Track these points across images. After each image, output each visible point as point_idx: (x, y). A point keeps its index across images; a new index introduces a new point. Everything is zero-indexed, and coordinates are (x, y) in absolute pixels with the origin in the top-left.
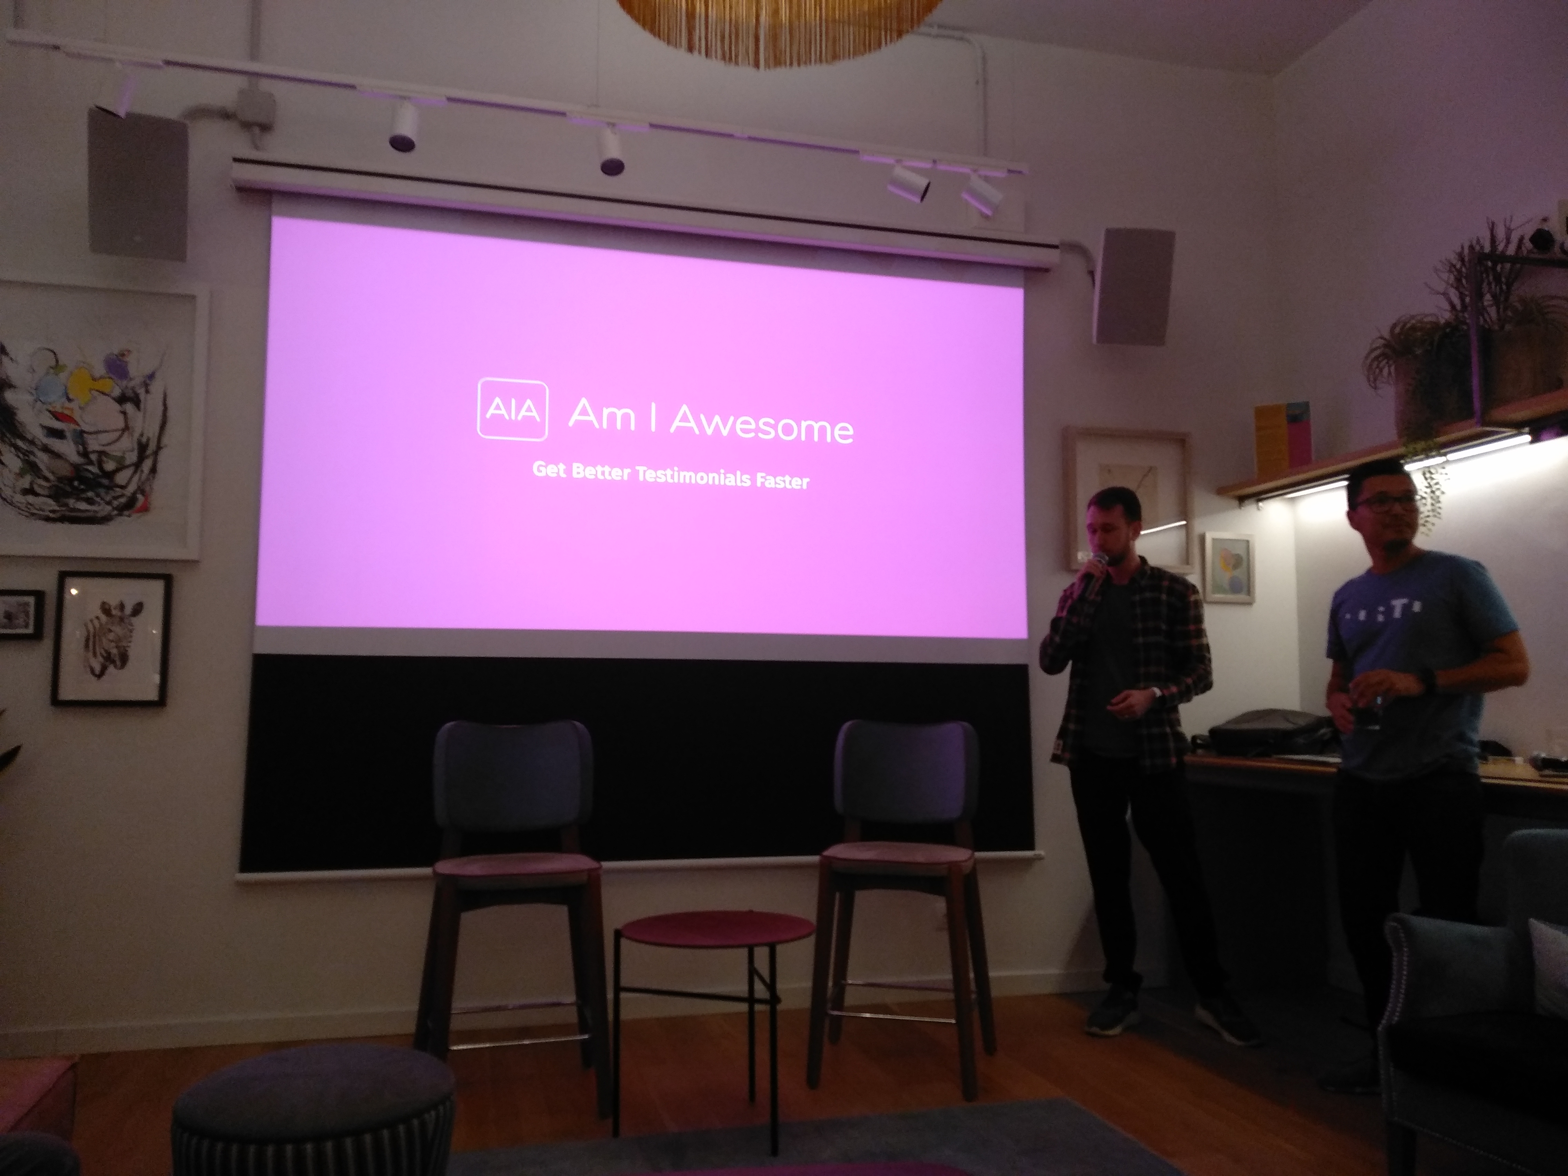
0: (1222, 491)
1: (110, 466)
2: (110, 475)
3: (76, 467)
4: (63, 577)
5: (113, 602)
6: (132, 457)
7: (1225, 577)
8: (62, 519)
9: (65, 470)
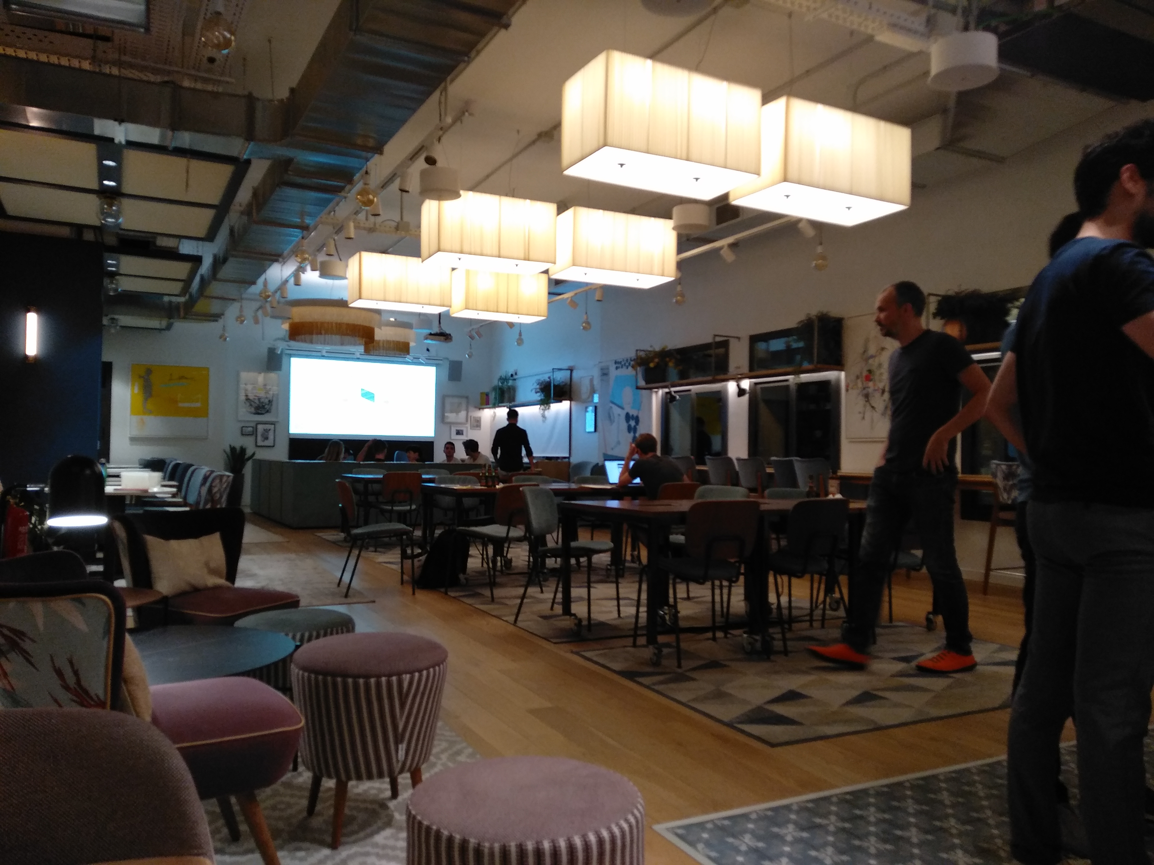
0: (476, 407)
1: (264, 405)
2: (264, 406)
3: (258, 405)
4: (257, 424)
5: (265, 428)
6: (268, 403)
7: (475, 424)
8: (256, 414)
9: (256, 405)
